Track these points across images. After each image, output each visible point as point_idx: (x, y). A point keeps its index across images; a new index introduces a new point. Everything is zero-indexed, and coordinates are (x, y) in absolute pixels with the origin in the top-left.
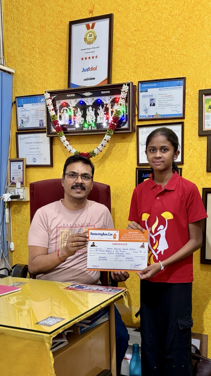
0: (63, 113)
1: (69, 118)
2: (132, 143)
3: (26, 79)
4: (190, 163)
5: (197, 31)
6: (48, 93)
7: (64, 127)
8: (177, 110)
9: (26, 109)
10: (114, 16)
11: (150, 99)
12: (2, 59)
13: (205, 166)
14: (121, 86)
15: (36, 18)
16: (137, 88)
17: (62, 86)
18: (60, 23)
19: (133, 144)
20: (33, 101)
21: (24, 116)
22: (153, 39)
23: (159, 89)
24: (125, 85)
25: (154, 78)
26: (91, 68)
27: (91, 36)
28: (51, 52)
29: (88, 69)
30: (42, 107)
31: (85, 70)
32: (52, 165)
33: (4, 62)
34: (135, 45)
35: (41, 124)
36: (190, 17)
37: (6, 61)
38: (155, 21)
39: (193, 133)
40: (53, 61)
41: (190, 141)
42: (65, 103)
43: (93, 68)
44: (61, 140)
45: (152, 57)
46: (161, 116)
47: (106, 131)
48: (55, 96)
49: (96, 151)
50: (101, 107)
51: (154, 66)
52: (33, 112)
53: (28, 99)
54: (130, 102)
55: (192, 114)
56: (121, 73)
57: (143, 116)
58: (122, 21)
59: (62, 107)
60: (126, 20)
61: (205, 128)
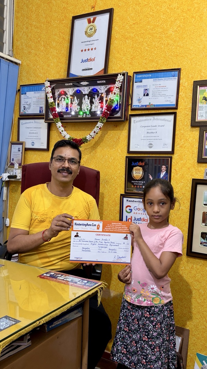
0: (61, 100)
1: (66, 106)
2: (123, 131)
3: (30, 70)
4: (180, 153)
5: (195, 23)
6: (48, 81)
7: (61, 114)
8: (170, 100)
9: (28, 97)
10: (114, 10)
11: (144, 89)
12: (11, 52)
13: (196, 157)
14: (116, 75)
15: (43, 14)
16: (132, 78)
17: (62, 75)
18: (64, 18)
19: (125, 133)
20: (36, 89)
21: (26, 102)
22: (150, 32)
23: (154, 80)
24: (121, 75)
25: (149, 69)
26: (90, 59)
27: (91, 29)
28: (54, 45)
29: (87, 60)
30: (42, 95)
31: (84, 61)
32: (48, 149)
33: (13, 54)
34: (133, 38)
35: (41, 111)
36: (188, 10)
37: (15, 53)
38: (154, 14)
39: (185, 124)
40: (55, 53)
41: (182, 132)
42: (63, 91)
43: (92, 59)
44: (57, 126)
45: (148, 49)
46: (154, 106)
47: (99, 118)
48: (54, 85)
49: (88, 137)
50: (96, 96)
51: (150, 58)
52: (35, 100)
53: (31, 88)
54: (124, 91)
55: (185, 105)
56: (117, 64)
57: (136, 106)
58: (122, 15)
59: (60, 95)
60: (126, 14)
61: (199, 119)
